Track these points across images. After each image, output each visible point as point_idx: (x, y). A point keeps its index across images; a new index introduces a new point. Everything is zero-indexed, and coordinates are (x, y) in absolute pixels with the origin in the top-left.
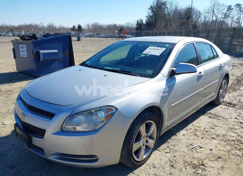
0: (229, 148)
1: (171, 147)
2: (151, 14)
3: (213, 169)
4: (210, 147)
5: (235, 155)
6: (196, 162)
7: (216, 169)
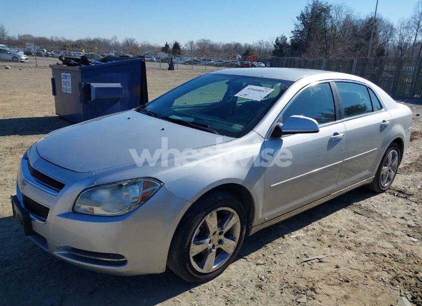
0: (371, 266)
1: (269, 256)
2: (301, 28)
3: (328, 297)
4: (336, 262)
5: (376, 280)
6: (302, 284)
7: (334, 298)
